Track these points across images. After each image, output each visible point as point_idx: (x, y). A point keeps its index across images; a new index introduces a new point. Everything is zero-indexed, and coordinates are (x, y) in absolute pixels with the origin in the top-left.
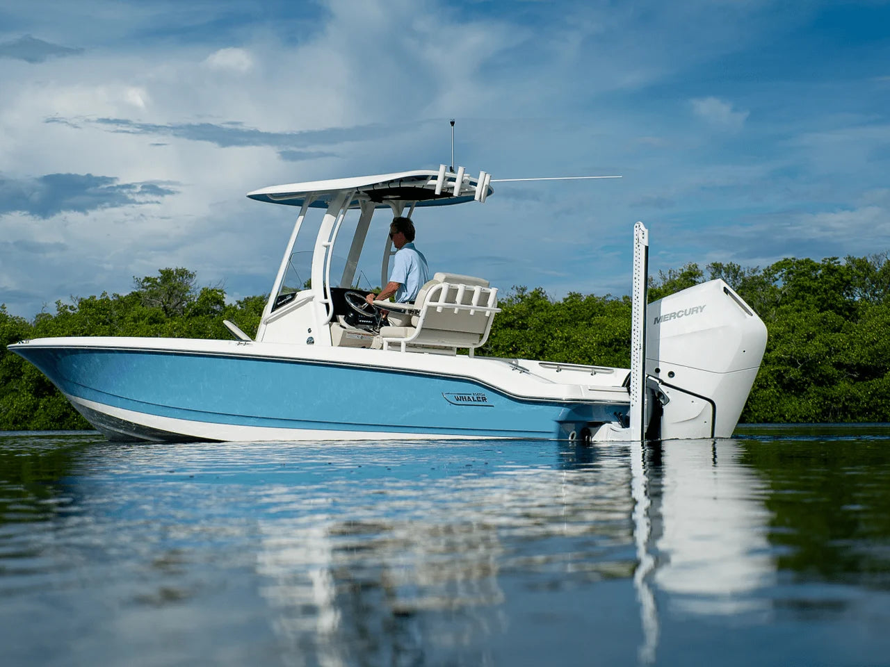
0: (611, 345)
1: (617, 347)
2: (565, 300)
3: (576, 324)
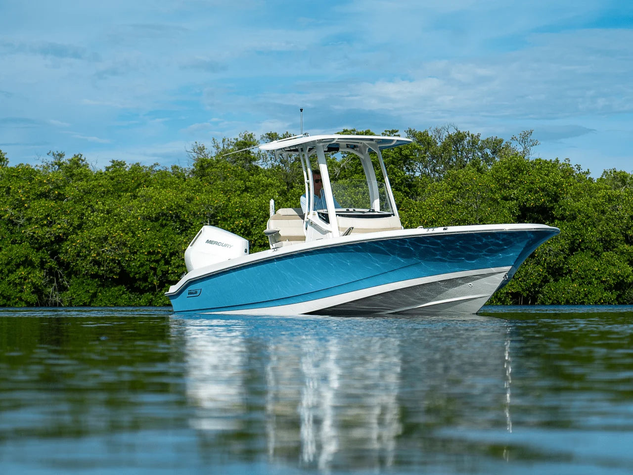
0: (157, 219)
1: (164, 222)
2: (108, 169)
3: (120, 196)
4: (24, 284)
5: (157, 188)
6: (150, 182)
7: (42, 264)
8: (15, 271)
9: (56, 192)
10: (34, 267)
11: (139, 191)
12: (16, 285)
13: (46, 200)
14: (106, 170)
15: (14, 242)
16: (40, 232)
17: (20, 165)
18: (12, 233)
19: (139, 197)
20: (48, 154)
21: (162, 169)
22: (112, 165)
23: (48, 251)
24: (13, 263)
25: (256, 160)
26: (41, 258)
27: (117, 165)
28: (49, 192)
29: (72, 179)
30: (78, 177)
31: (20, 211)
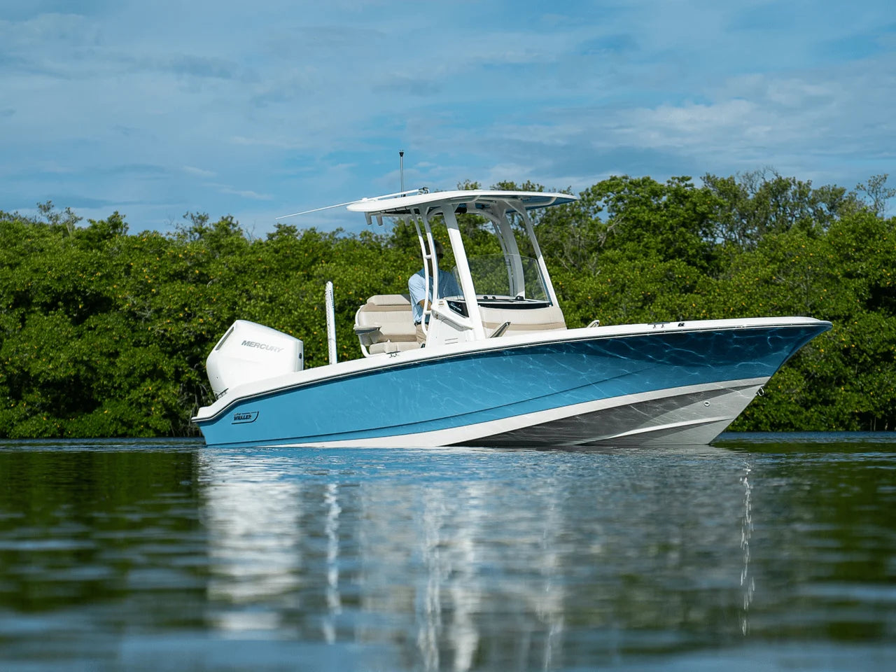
4: (151, 404)
5: (341, 265)
6: (331, 256)
7: (178, 375)
8: (139, 385)
9: (197, 272)
10: (165, 380)
11: (316, 269)
12: (140, 405)
13: (183, 283)
14: (269, 239)
15: (137, 344)
16: (174, 329)
17: (146, 232)
18: (134, 331)
19: (315, 277)
20: (184, 217)
21: (348, 237)
22: (278, 232)
23: (185, 356)
24: (137, 373)
25: (484, 222)
26: (176, 367)
27: (285, 232)
28: (186, 271)
29: (220, 253)
30: (228, 249)
31: (145, 299)
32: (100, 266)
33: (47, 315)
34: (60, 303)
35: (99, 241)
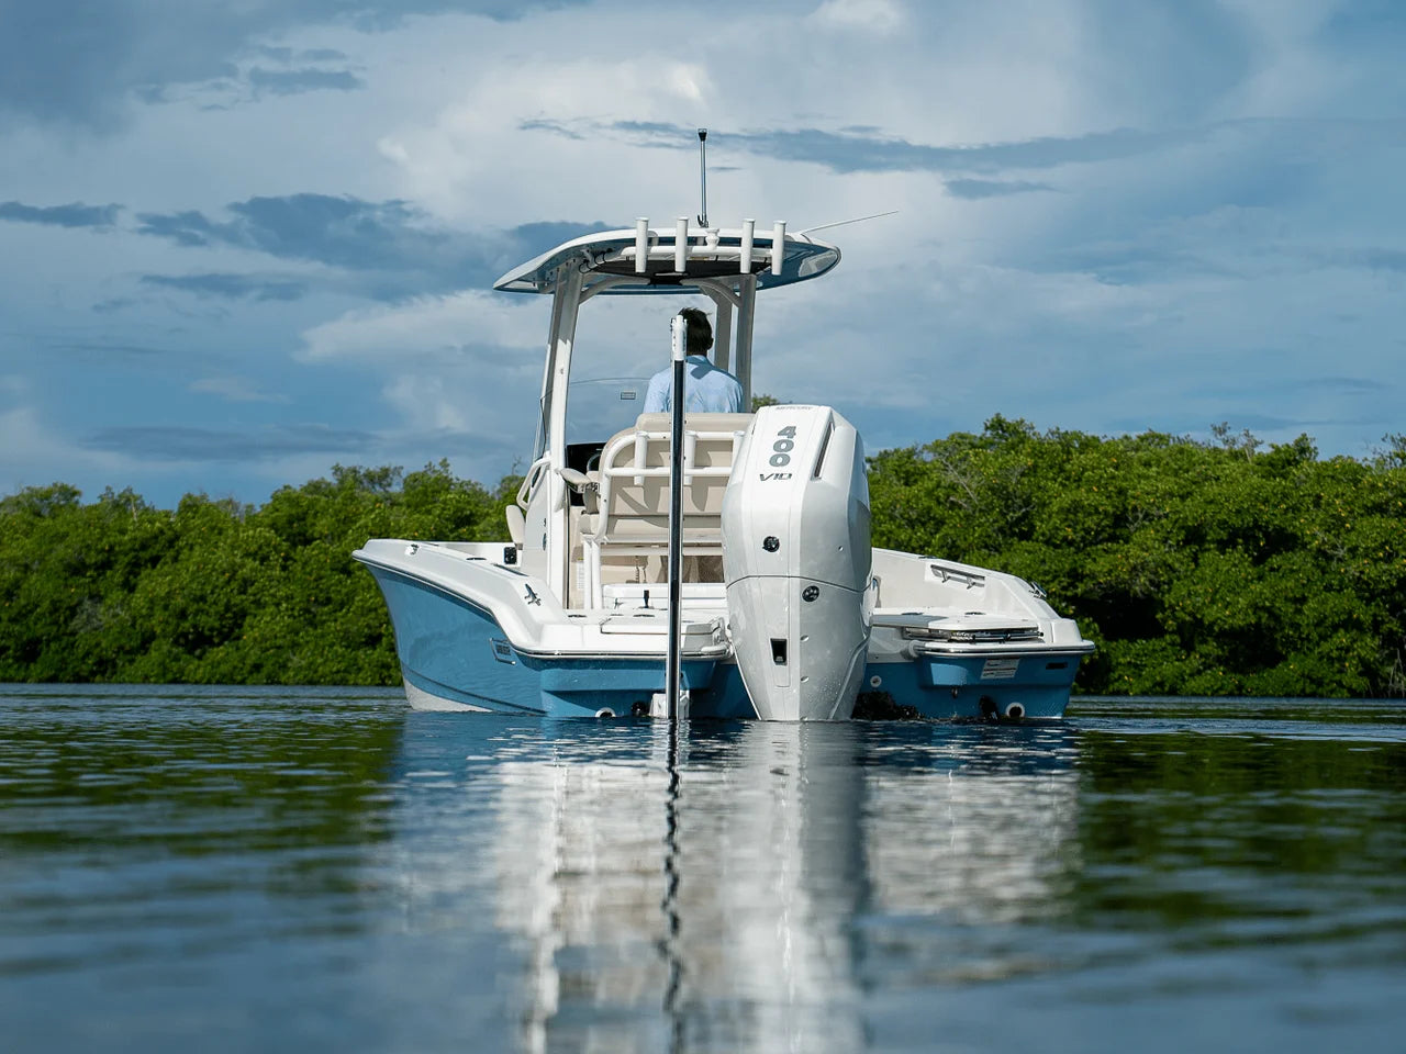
4: (1345, 659)
7: (1376, 625)
8: (1331, 637)
10: (1362, 631)
12: (1331, 660)
13: (1383, 517)
15: (1328, 588)
16: (1372, 572)
17: (1339, 457)
18: (1324, 573)
23: (1385, 603)
24: (1328, 622)
26: (1375, 615)
28: (1387, 503)
31: (1337, 536)
32: (1285, 496)
33: (1224, 554)
34: (1240, 541)
35: (1283, 467)
